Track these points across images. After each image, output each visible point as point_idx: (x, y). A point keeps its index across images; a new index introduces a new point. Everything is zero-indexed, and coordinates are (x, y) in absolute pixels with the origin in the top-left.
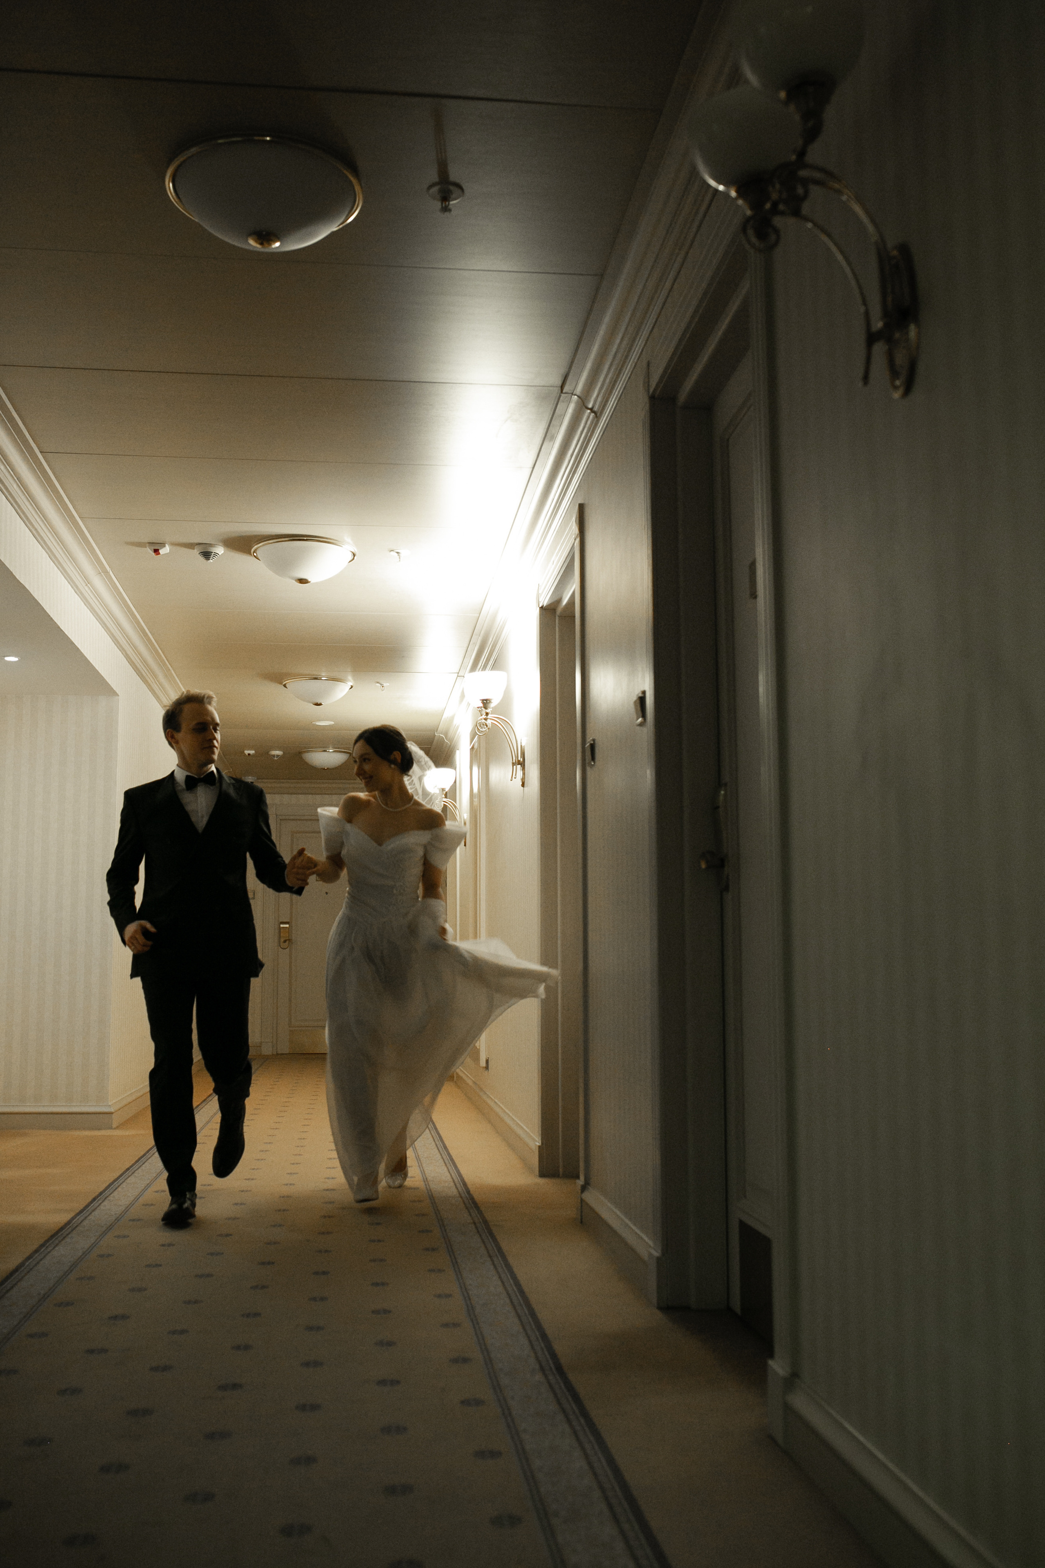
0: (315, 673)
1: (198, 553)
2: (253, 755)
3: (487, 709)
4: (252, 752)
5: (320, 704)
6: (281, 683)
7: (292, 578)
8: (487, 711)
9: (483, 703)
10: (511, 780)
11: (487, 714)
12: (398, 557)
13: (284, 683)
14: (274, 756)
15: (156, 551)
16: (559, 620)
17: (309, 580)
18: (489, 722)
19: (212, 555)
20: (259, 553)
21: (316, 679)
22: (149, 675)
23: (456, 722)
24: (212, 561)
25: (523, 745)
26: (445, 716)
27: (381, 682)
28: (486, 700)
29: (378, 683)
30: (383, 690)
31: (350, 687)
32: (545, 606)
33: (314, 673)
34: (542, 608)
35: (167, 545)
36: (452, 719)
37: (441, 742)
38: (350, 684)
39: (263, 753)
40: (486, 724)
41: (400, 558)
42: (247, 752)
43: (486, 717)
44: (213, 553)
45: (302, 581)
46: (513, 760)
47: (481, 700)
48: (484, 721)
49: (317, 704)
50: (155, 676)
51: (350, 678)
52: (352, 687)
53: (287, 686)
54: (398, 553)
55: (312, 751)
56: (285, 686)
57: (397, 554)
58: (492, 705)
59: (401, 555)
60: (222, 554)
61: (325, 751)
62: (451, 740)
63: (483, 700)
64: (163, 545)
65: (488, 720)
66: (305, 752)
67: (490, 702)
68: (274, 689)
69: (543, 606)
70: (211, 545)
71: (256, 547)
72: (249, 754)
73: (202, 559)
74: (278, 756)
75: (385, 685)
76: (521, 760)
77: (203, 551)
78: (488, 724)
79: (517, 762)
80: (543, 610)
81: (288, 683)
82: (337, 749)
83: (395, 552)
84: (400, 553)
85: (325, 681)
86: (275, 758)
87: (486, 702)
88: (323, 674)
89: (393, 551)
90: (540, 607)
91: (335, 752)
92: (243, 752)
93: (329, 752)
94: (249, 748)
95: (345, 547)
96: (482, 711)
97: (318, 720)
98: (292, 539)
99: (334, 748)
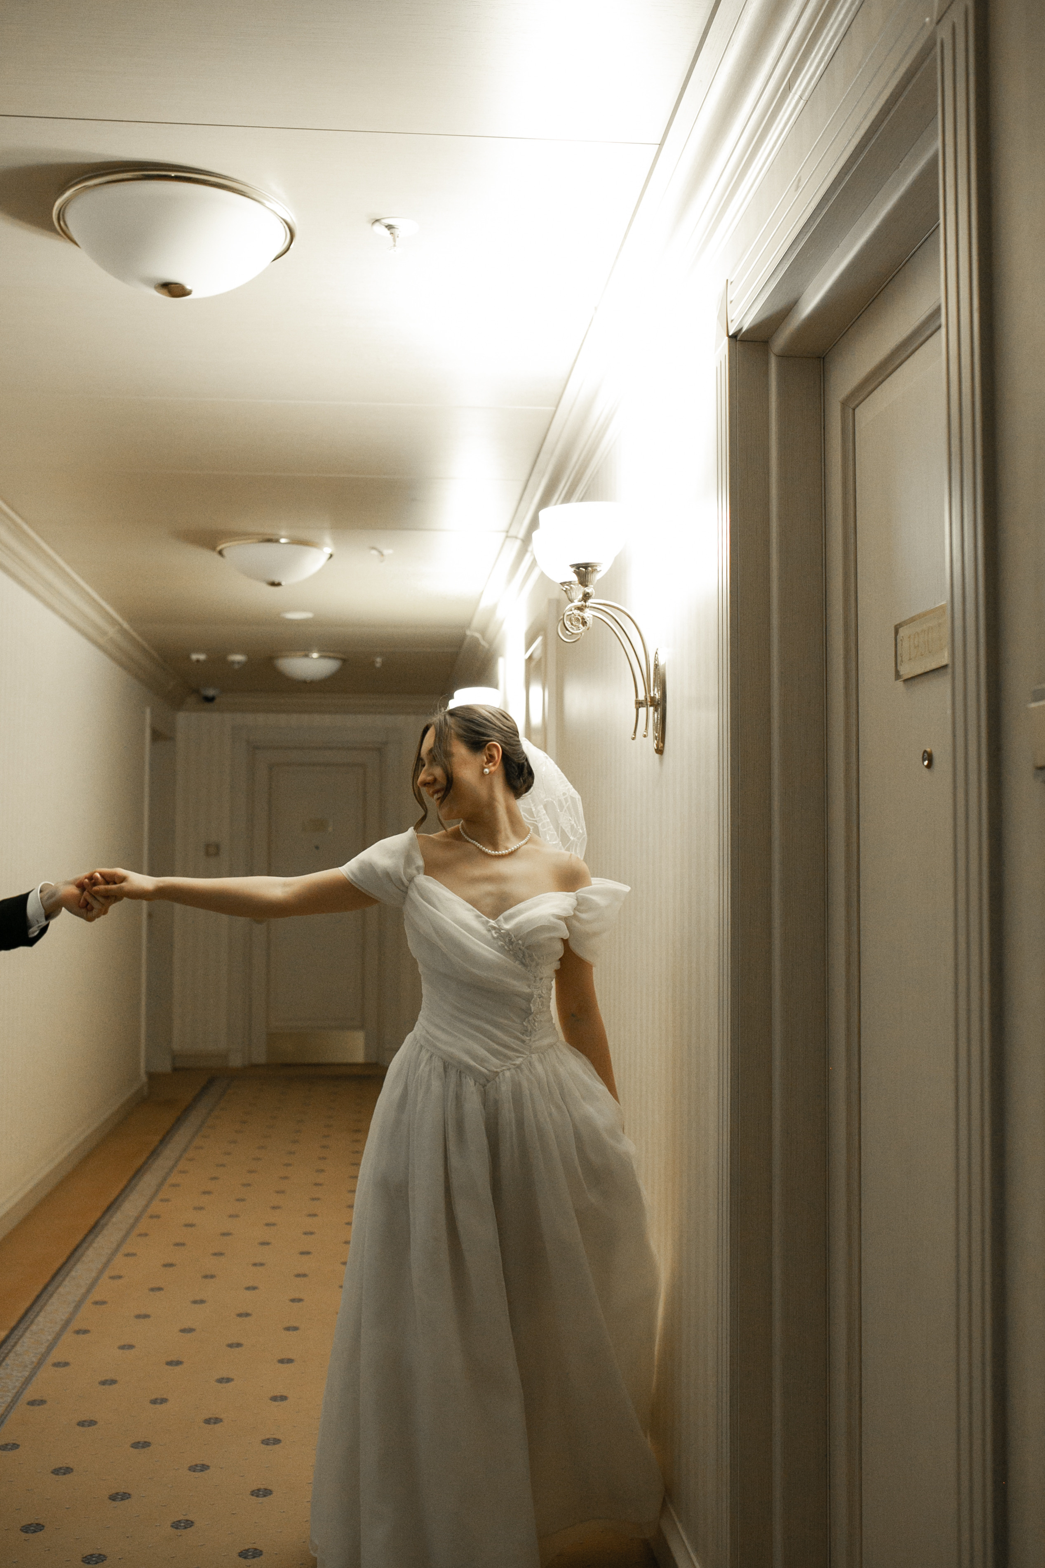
0: (268, 531)
2: (205, 662)
3: (586, 586)
4: (202, 657)
5: (279, 584)
6: (213, 549)
7: (147, 281)
8: (588, 590)
9: (578, 573)
10: (633, 739)
11: (586, 597)
12: (390, 237)
13: (219, 548)
14: (233, 663)
16: (780, 366)
17: (188, 287)
18: (588, 614)
21: (269, 540)
25: (661, 662)
26: (483, 604)
27: (379, 547)
28: (586, 566)
29: (374, 548)
30: (383, 562)
31: (329, 556)
32: (744, 330)
34: (733, 338)
37: (476, 643)
38: (328, 550)
39: (218, 658)
40: (583, 619)
41: (394, 240)
42: (194, 657)
43: (583, 602)
45: (173, 289)
46: (637, 696)
47: (572, 566)
48: (577, 612)
49: (274, 584)
51: (328, 539)
52: (331, 556)
53: (225, 552)
54: (390, 227)
55: (287, 656)
56: (220, 553)
57: (387, 232)
58: (597, 577)
59: (397, 232)
61: (307, 656)
62: (491, 644)
63: (578, 567)
65: (587, 610)
66: (277, 657)
67: (594, 571)
68: (204, 557)
69: (741, 329)
71: (58, 203)
72: (198, 661)
74: (239, 663)
75: (385, 552)
76: (658, 696)
78: (587, 619)
79: (649, 699)
80: (737, 343)
81: (225, 548)
82: (324, 654)
83: (384, 227)
84: (394, 229)
85: (286, 545)
86: (236, 667)
87: (584, 570)
88: (283, 533)
89: (377, 224)
90: (730, 337)
91: (321, 657)
92: (188, 658)
93: (312, 658)
94: (198, 651)
95: (267, 203)
96: (573, 591)
97: (288, 611)
98: (142, 175)
99: (319, 651)
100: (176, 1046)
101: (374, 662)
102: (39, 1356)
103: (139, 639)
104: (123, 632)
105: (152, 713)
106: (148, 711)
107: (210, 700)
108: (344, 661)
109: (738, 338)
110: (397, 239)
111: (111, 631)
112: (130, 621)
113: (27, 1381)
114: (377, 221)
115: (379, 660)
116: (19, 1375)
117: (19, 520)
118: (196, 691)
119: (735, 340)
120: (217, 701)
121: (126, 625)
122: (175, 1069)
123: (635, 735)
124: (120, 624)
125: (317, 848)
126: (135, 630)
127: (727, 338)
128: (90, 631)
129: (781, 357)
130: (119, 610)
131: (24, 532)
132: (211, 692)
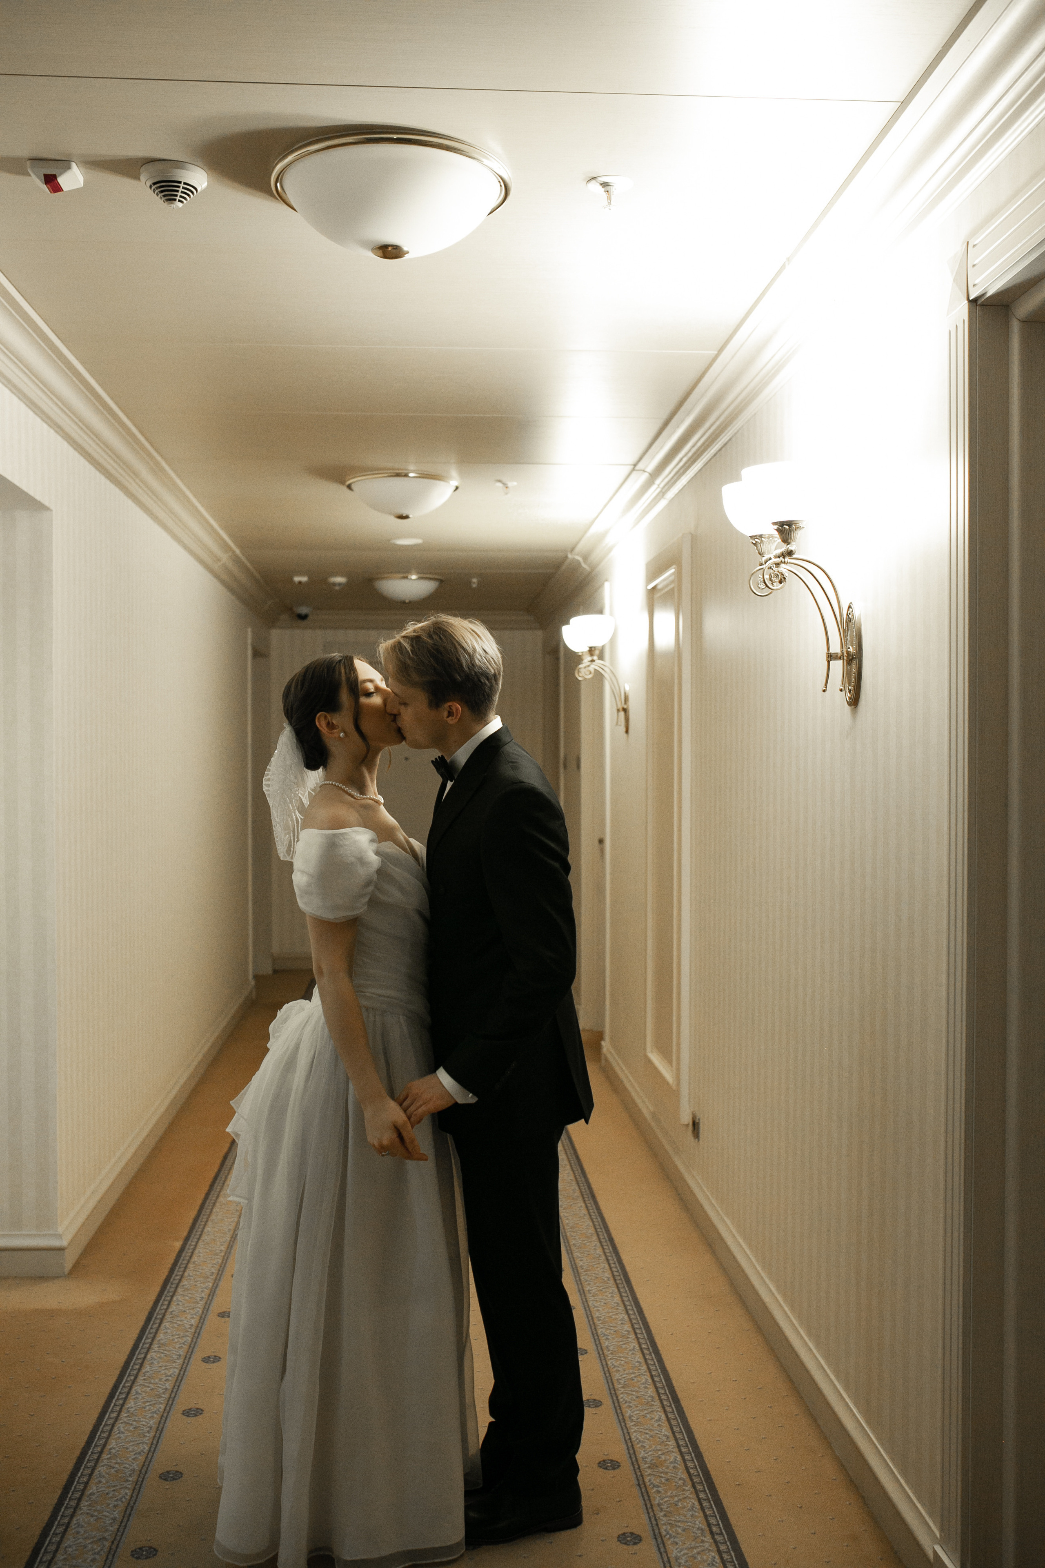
0: (398, 465)
1: (148, 184)
2: (306, 583)
3: (789, 544)
4: (304, 579)
5: (407, 517)
6: (342, 482)
7: (364, 244)
8: (790, 547)
9: (780, 531)
11: (787, 554)
12: (605, 195)
13: (348, 483)
14: (334, 584)
15: (51, 181)
16: (1023, 330)
17: (405, 249)
18: (787, 570)
19: (181, 189)
20: (291, 186)
21: (398, 475)
22: (122, 472)
23: (609, 540)
24: (180, 205)
26: (593, 530)
27: (504, 479)
28: (789, 524)
29: (499, 481)
30: (506, 494)
31: (454, 488)
32: (988, 295)
33: (396, 466)
34: (973, 302)
35: (74, 165)
36: (602, 536)
37: (576, 566)
38: (454, 483)
39: (319, 580)
41: (609, 198)
42: (297, 579)
44: (182, 185)
45: (389, 251)
46: (828, 649)
47: (775, 524)
49: (402, 517)
50: (136, 474)
51: (454, 473)
52: (457, 488)
53: (353, 487)
54: (605, 185)
55: (390, 578)
56: (349, 487)
57: (601, 190)
58: (801, 534)
59: (612, 190)
60: (204, 191)
61: (406, 578)
62: (593, 568)
63: (782, 524)
64: (65, 164)
65: (786, 566)
66: (377, 579)
67: (798, 528)
68: (332, 491)
69: (985, 293)
70: (178, 164)
71: (279, 167)
72: (300, 583)
73: (156, 200)
74: (340, 584)
75: (510, 484)
76: (854, 651)
77: (156, 180)
79: (845, 654)
80: (978, 307)
81: (352, 483)
82: (422, 575)
83: (599, 184)
84: (609, 187)
85: (414, 479)
86: (337, 588)
87: (787, 527)
88: (412, 468)
89: (593, 181)
90: (970, 301)
91: (419, 578)
92: (292, 580)
93: (411, 579)
94: (300, 574)
95: (485, 162)
96: (763, 545)
97: (398, 538)
98: (365, 138)
99: (418, 573)
100: (275, 949)
101: (470, 582)
102: (217, 1267)
103: (249, 565)
104: (236, 560)
105: (253, 632)
106: (249, 630)
107: (303, 617)
108: (441, 581)
109: (979, 302)
110: (613, 197)
111: (225, 558)
112: (241, 547)
113: (212, 1294)
114: (594, 178)
115: (475, 580)
116: (203, 1286)
117: (159, 458)
118: (290, 609)
119: (975, 304)
120: (311, 617)
121: (238, 551)
122: (275, 972)
123: (826, 688)
124: (233, 552)
125: (406, 759)
126: (243, 554)
127: (967, 302)
128: (208, 560)
129: (1025, 322)
130: (231, 536)
131: (162, 470)
132: (303, 610)
